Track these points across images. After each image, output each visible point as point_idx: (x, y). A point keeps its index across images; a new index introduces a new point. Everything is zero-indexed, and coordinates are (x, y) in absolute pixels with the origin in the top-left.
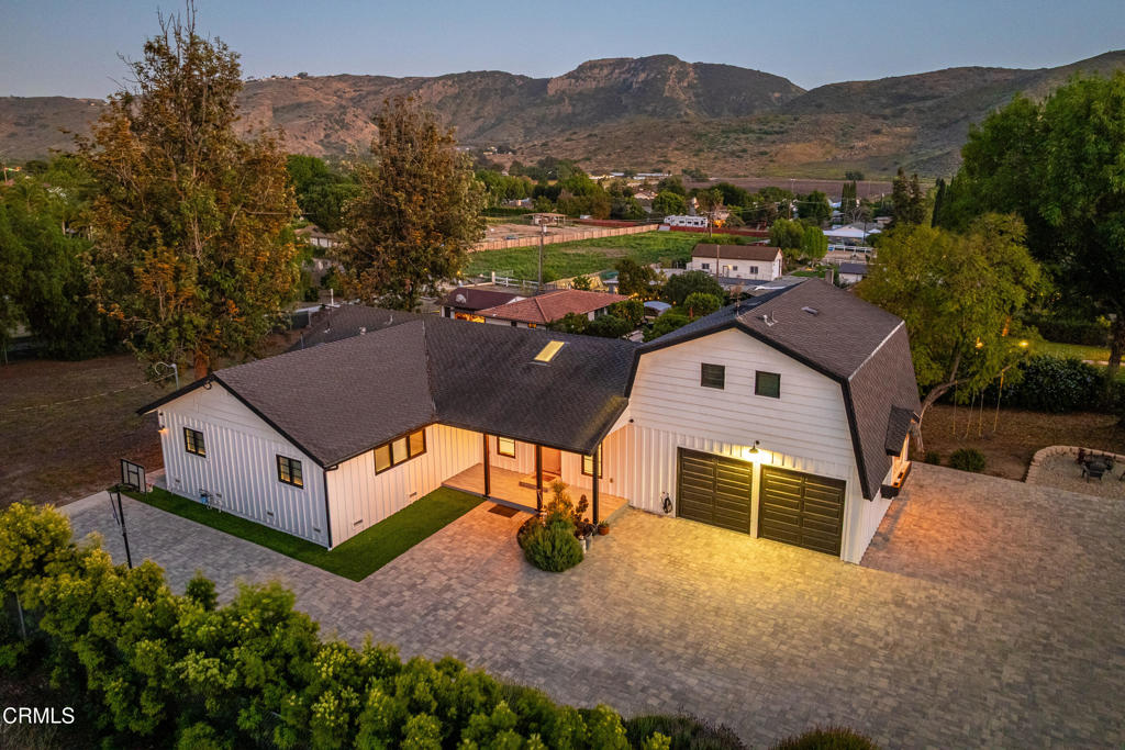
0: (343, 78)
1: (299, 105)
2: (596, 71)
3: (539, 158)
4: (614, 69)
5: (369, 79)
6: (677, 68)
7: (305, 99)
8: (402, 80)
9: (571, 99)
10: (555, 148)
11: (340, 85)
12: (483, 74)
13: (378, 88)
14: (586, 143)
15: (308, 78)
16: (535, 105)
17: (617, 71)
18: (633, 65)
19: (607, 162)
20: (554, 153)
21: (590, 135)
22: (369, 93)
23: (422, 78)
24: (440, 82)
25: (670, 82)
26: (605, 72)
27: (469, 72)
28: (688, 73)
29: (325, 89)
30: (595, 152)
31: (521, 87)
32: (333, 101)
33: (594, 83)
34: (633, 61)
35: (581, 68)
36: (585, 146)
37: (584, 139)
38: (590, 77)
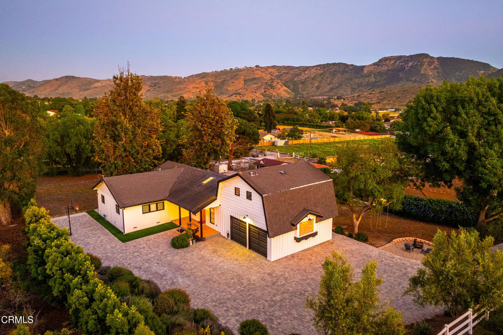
0: (273, 67)
1: (255, 79)
2: (388, 62)
3: (356, 102)
4: (396, 61)
5: (285, 67)
6: (428, 60)
7: (257, 76)
8: (298, 68)
9: (374, 75)
10: (364, 97)
11: (272, 70)
12: (334, 64)
13: (288, 71)
14: (378, 95)
15: (260, 67)
16: (357, 78)
17: (398, 62)
18: (406, 59)
19: (388, 104)
20: (362, 100)
21: (381, 92)
22: (284, 73)
23: (307, 67)
24: (315, 68)
25: (424, 67)
26: (392, 62)
27: (328, 64)
28: (434, 62)
29: (266, 72)
30: (382, 100)
31: (351, 70)
32: (268, 77)
33: (386, 68)
34: (406, 57)
35: (380, 61)
36: (378, 97)
37: (378, 93)
38: (384, 65)
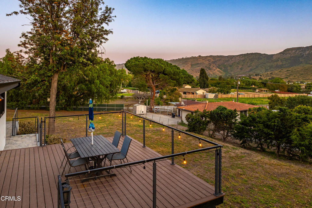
1: (198, 64)
2: (290, 51)
3: (269, 77)
4: (297, 50)
5: (218, 56)
7: (200, 62)
8: (227, 56)
9: (281, 60)
10: (275, 74)
11: (210, 58)
12: (252, 54)
13: (220, 59)
14: (286, 73)
15: (201, 57)
16: (269, 62)
17: (298, 51)
18: (304, 49)
19: (294, 79)
20: (274, 76)
21: (288, 70)
22: (217, 60)
23: (233, 56)
24: (239, 56)
26: (293, 51)
29: (205, 60)
30: (289, 76)
31: (264, 57)
32: (207, 62)
33: (289, 55)
35: (285, 51)
36: (286, 74)
37: (285, 71)
38: (288, 53)
